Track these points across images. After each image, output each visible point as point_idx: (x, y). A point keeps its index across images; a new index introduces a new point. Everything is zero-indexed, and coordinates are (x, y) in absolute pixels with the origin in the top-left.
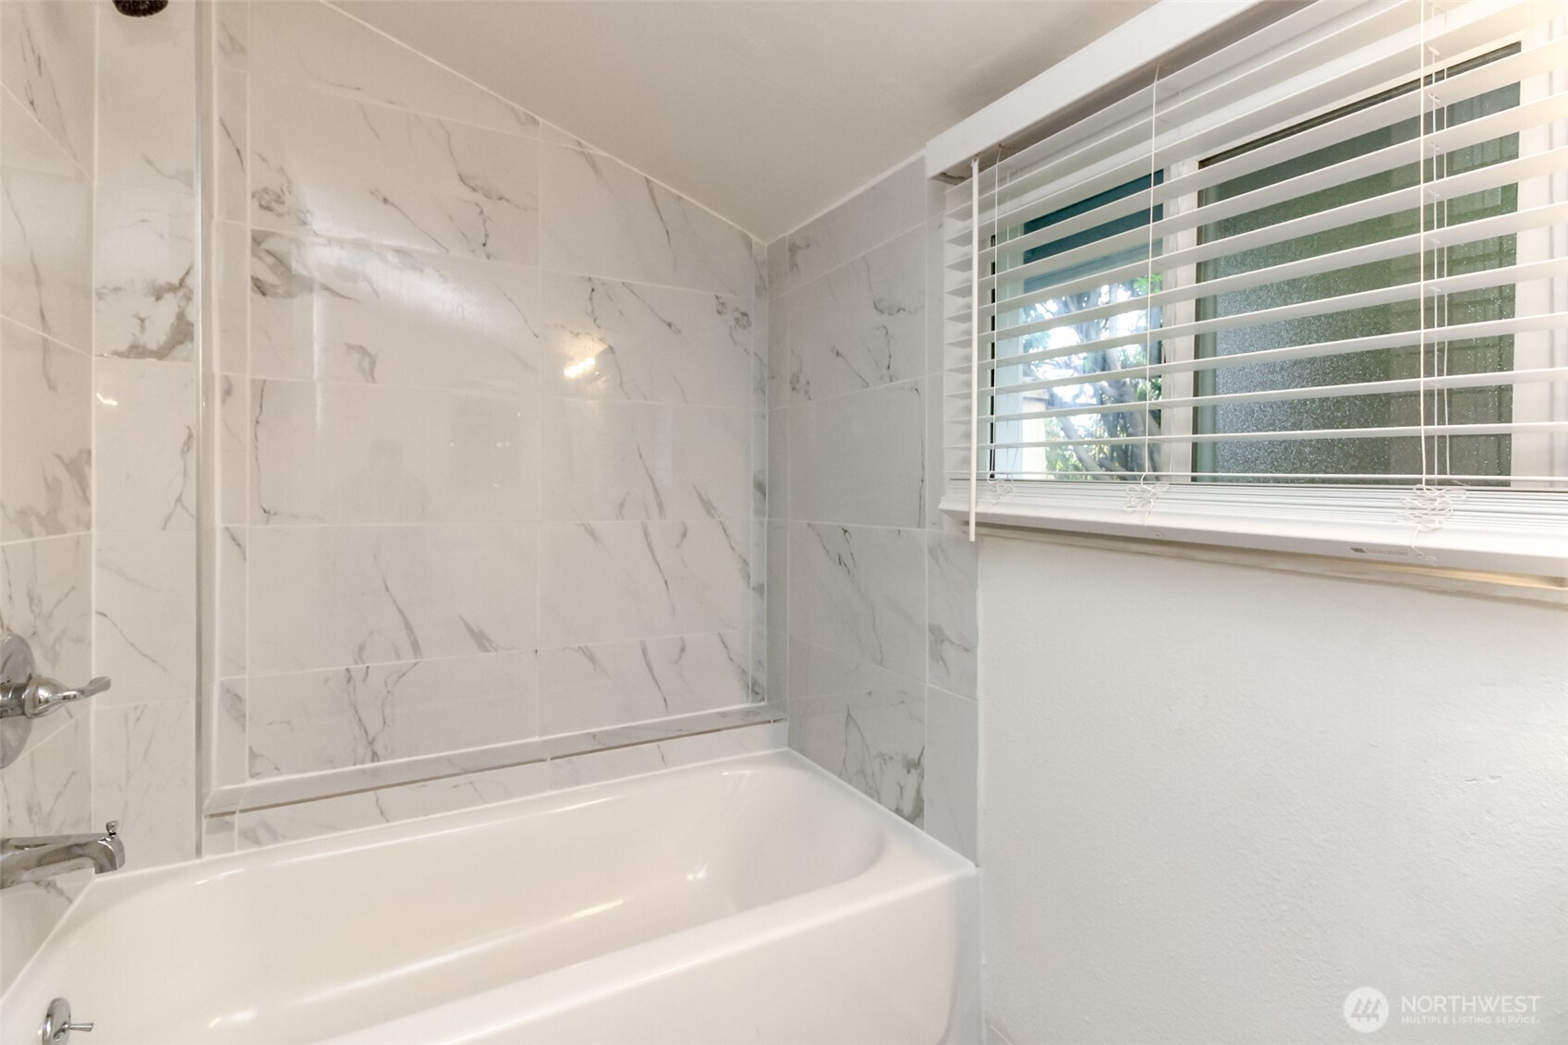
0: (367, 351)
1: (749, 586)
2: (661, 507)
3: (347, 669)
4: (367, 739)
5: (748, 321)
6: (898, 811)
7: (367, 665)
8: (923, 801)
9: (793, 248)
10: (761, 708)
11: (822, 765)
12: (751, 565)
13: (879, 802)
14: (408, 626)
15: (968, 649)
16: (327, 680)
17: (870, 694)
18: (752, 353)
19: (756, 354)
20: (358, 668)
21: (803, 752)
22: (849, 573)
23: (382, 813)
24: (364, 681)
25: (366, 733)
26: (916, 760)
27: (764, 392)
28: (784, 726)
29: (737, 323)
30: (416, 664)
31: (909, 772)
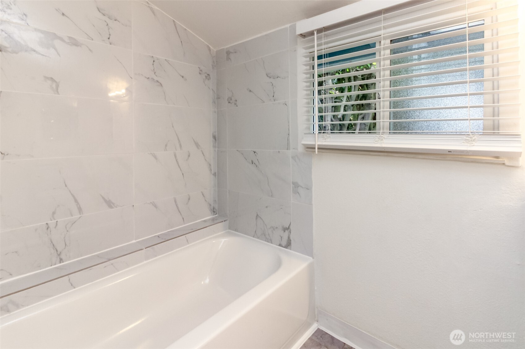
0: (55, 80)
1: (211, 173)
2: (181, 146)
3: (47, 224)
4: (57, 254)
5: (210, 77)
6: (280, 245)
7: (56, 221)
8: (291, 240)
9: (228, 53)
10: (216, 217)
11: (245, 234)
12: (212, 166)
13: (272, 243)
14: (76, 201)
15: (309, 188)
16: (36, 230)
17: (267, 207)
18: (211, 89)
19: (212, 90)
20: (52, 223)
21: (236, 230)
22: (257, 167)
23: (72, 285)
24: (55, 228)
25: (57, 251)
26: (288, 227)
27: (215, 103)
28: (227, 222)
29: (206, 78)
30: (80, 217)
31: (284, 231)
